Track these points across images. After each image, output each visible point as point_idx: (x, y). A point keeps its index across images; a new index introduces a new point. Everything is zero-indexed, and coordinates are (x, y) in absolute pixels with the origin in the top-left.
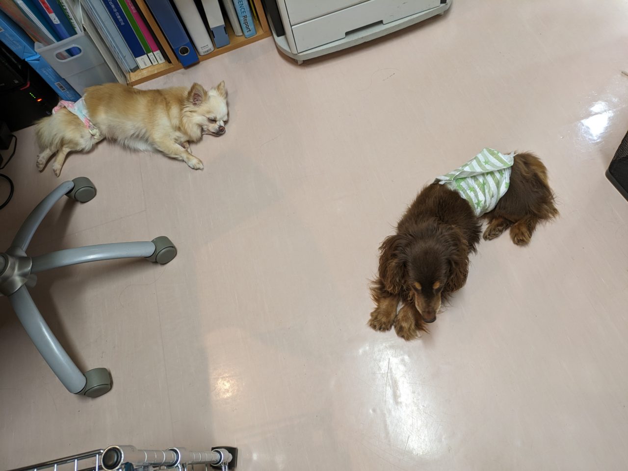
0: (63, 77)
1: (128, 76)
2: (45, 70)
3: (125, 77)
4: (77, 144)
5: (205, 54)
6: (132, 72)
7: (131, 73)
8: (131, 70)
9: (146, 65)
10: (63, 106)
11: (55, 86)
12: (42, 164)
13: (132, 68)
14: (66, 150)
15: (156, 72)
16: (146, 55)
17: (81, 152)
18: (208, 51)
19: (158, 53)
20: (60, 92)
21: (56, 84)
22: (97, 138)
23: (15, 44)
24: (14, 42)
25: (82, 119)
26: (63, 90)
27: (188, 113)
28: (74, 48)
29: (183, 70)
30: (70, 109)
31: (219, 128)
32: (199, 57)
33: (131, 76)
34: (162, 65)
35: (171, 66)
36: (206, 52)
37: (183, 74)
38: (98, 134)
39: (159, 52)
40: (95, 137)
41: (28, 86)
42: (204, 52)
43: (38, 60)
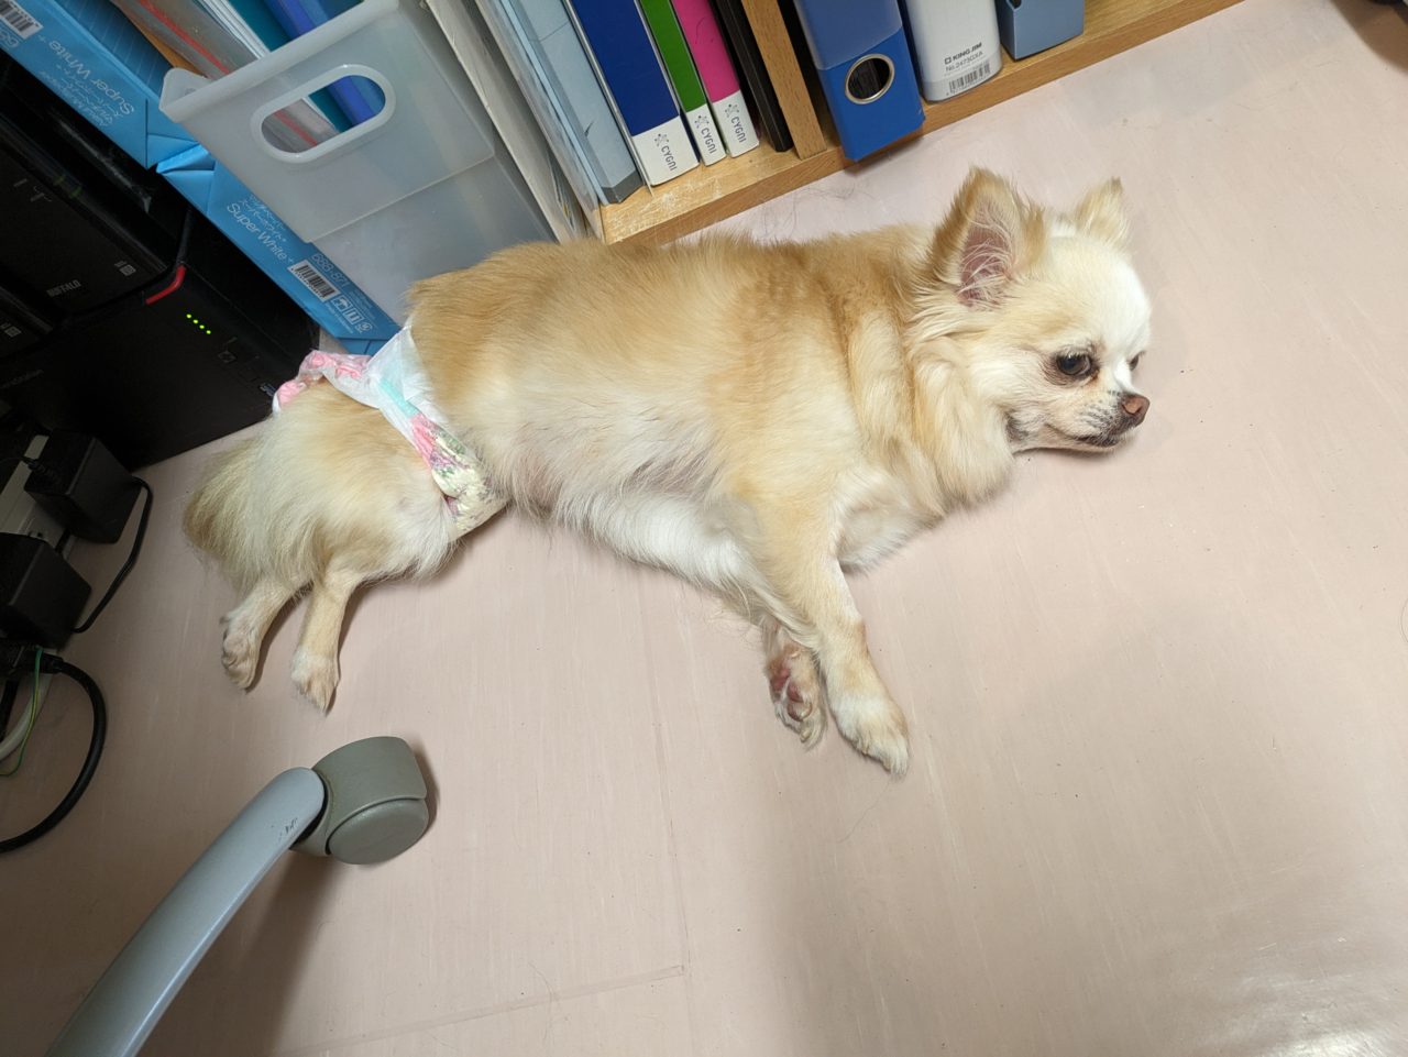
0: (307, 241)
1: (593, 216)
2: (244, 211)
3: (584, 222)
4: (382, 544)
5: (959, 90)
6: (612, 200)
7: (608, 207)
8: (607, 191)
9: (673, 166)
10: (316, 378)
11: (292, 278)
12: (246, 656)
13: (613, 183)
14: (341, 581)
15: (717, 196)
16: (678, 120)
17: (405, 576)
18: (972, 77)
19: (732, 107)
20: (313, 304)
21: (293, 268)
22: (472, 509)
23: (101, 93)
24: (98, 83)
25: (403, 424)
26: (325, 293)
27: (946, 346)
28: (349, 80)
29: (839, 178)
30: (346, 384)
31: (1121, 406)
32: (926, 108)
33: (607, 221)
34: (743, 164)
35: (788, 161)
36: (961, 82)
37: (844, 196)
38: (472, 491)
39: (736, 99)
40: (462, 507)
41: (177, 284)
42: (953, 85)
43: (206, 165)
